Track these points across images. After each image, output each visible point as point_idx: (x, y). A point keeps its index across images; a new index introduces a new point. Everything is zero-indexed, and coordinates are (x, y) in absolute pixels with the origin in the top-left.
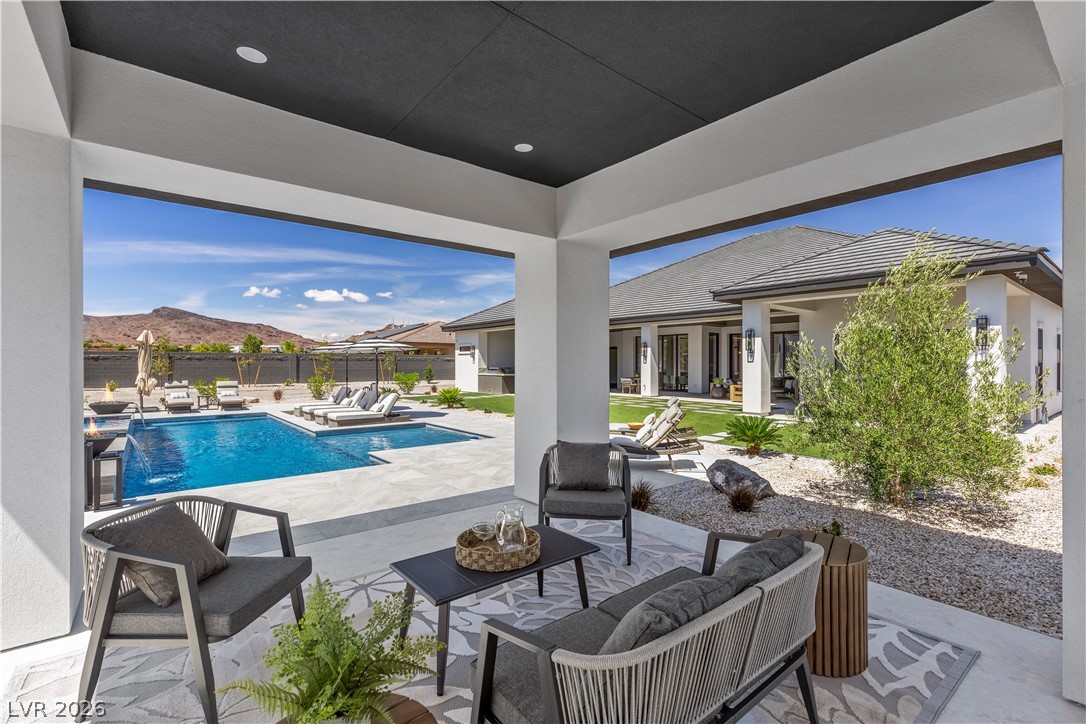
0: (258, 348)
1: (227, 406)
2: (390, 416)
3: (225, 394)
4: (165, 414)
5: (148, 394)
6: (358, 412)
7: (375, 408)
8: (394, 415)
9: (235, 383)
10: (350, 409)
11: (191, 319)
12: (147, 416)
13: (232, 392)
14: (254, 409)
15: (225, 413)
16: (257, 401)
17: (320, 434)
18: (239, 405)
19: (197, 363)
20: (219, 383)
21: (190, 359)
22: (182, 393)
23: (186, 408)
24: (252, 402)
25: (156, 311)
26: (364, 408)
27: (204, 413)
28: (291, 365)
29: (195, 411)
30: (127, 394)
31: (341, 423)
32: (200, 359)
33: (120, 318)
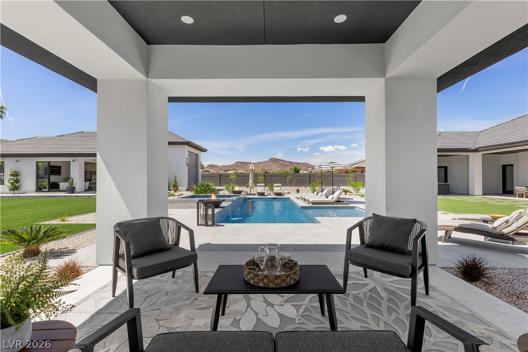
0: (298, 172)
1: (276, 194)
2: (338, 202)
3: (277, 189)
4: (257, 196)
5: (253, 188)
6: (324, 199)
7: (330, 197)
8: (340, 202)
9: (280, 185)
10: (321, 197)
11: (281, 162)
12: (248, 196)
13: (279, 188)
14: (286, 196)
15: (275, 197)
16: (289, 193)
17: (303, 208)
18: (280, 194)
19: (273, 177)
20: (275, 185)
21: (271, 176)
22: (262, 188)
23: (263, 194)
24: (288, 193)
25: (270, 159)
26: (327, 197)
27: (268, 197)
28: (307, 178)
29: (267, 196)
30: (244, 189)
31: (314, 203)
32: (274, 176)
33: (260, 162)
